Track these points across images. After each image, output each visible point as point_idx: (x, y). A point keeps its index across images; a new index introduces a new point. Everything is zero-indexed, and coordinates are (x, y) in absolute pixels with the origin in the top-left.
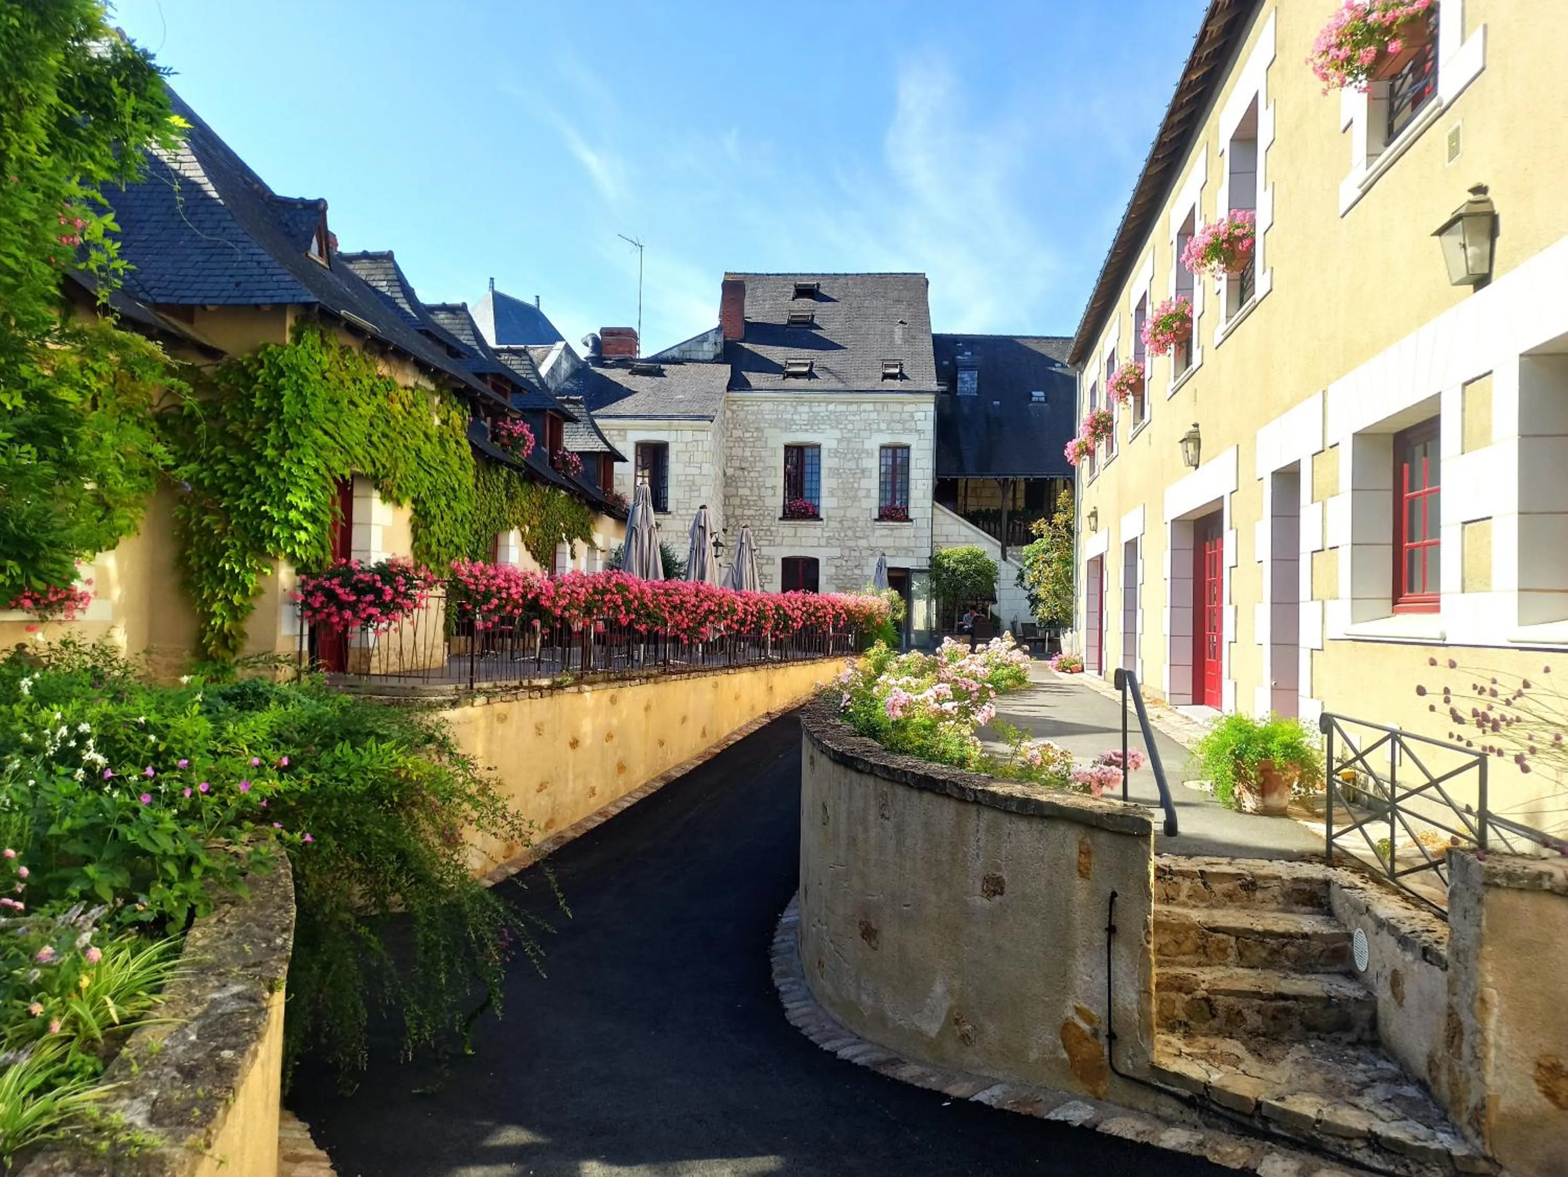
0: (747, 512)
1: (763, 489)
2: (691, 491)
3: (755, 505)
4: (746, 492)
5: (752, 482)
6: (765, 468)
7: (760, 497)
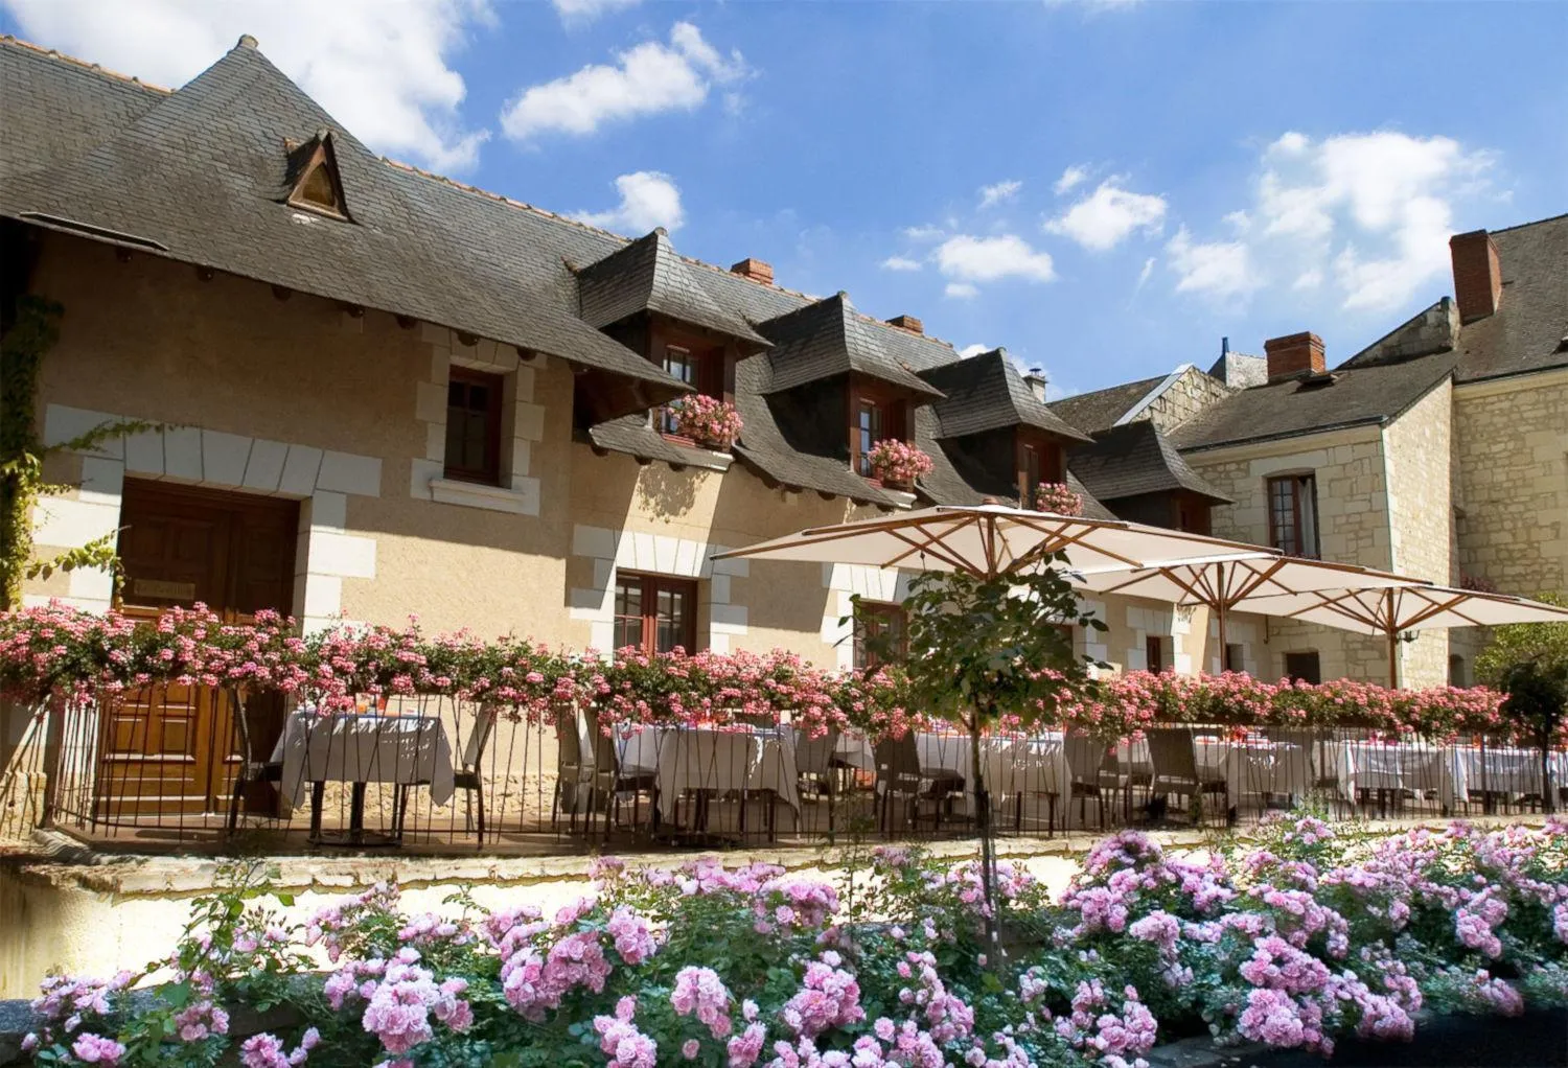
0: (1509, 571)
1: (1534, 531)
2: (1358, 538)
3: (1524, 556)
4: (1507, 538)
5: (1514, 520)
6: (1534, 497)
7: (1530, 544)
